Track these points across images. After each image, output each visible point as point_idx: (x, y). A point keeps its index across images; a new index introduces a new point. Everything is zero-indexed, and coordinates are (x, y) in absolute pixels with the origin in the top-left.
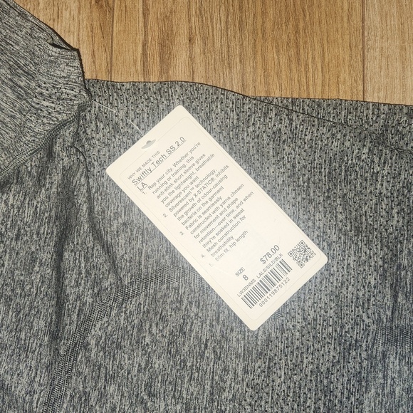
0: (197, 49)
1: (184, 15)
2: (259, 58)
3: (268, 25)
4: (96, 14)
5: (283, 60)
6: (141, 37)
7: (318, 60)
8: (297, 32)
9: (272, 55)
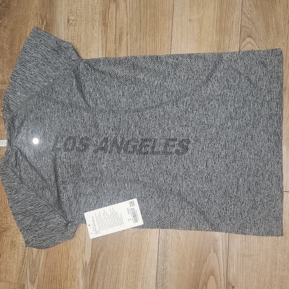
0: (129, 37)
1: (126, 28)
2: (144, 39)
3: (147, 31)
4: (103, 27)
5: (151, 40)
6: (114, 34)
7: (160, 40)
8: (155, 33)
9: (148, 39)
